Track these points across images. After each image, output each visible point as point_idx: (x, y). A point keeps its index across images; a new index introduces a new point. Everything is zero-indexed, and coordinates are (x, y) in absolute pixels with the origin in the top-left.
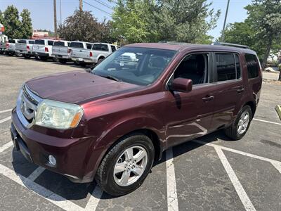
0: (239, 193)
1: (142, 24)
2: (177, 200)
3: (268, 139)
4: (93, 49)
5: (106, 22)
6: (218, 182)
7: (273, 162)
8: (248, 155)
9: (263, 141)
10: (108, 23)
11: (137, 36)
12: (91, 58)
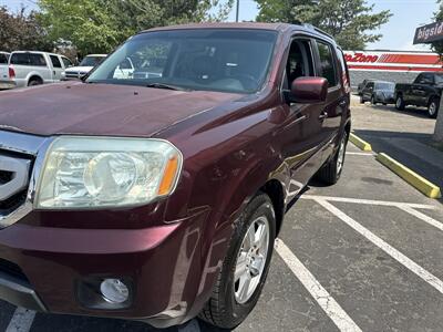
0: (401, 261)
1: (104, 17)
2: (331, 298)
3: (368, 175)
4: (12, 62)
5: (27, 14)
6: (362, 251)
7: (400, 205)
8: (365, 202)
9: (364, 179)
10: (31, 16)
11: (100, 37)
12: (14, 79)
